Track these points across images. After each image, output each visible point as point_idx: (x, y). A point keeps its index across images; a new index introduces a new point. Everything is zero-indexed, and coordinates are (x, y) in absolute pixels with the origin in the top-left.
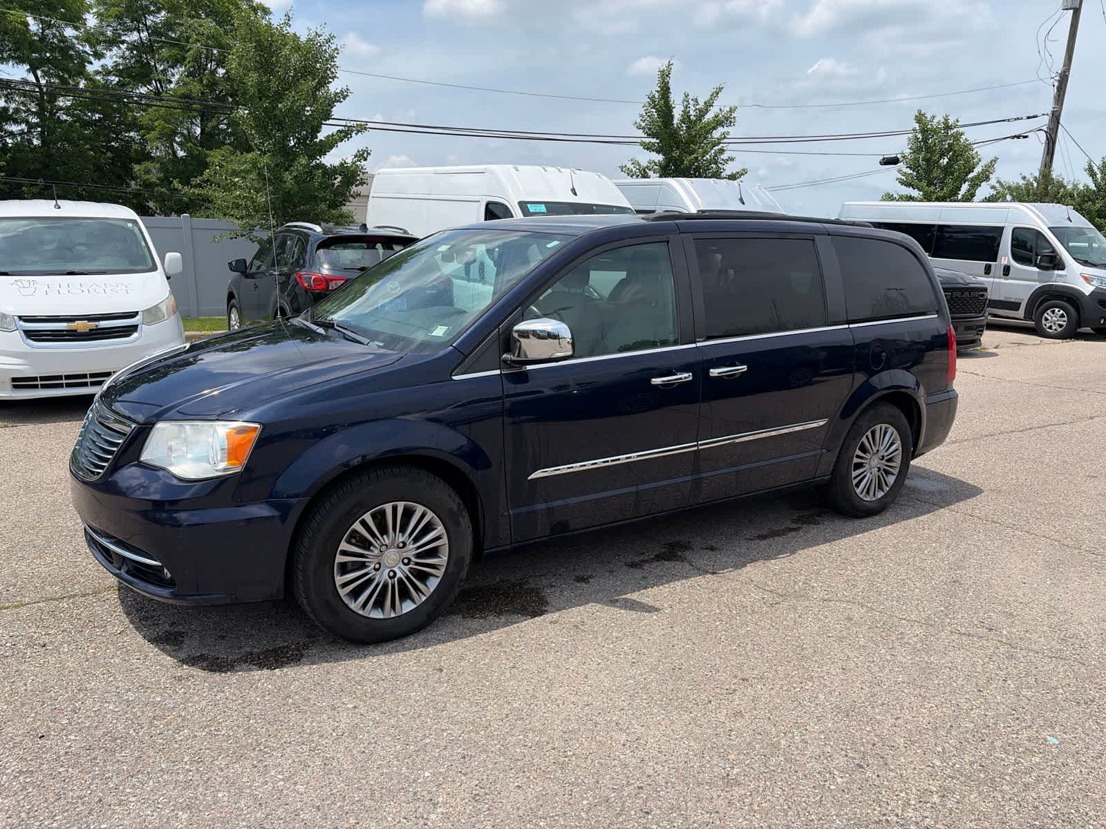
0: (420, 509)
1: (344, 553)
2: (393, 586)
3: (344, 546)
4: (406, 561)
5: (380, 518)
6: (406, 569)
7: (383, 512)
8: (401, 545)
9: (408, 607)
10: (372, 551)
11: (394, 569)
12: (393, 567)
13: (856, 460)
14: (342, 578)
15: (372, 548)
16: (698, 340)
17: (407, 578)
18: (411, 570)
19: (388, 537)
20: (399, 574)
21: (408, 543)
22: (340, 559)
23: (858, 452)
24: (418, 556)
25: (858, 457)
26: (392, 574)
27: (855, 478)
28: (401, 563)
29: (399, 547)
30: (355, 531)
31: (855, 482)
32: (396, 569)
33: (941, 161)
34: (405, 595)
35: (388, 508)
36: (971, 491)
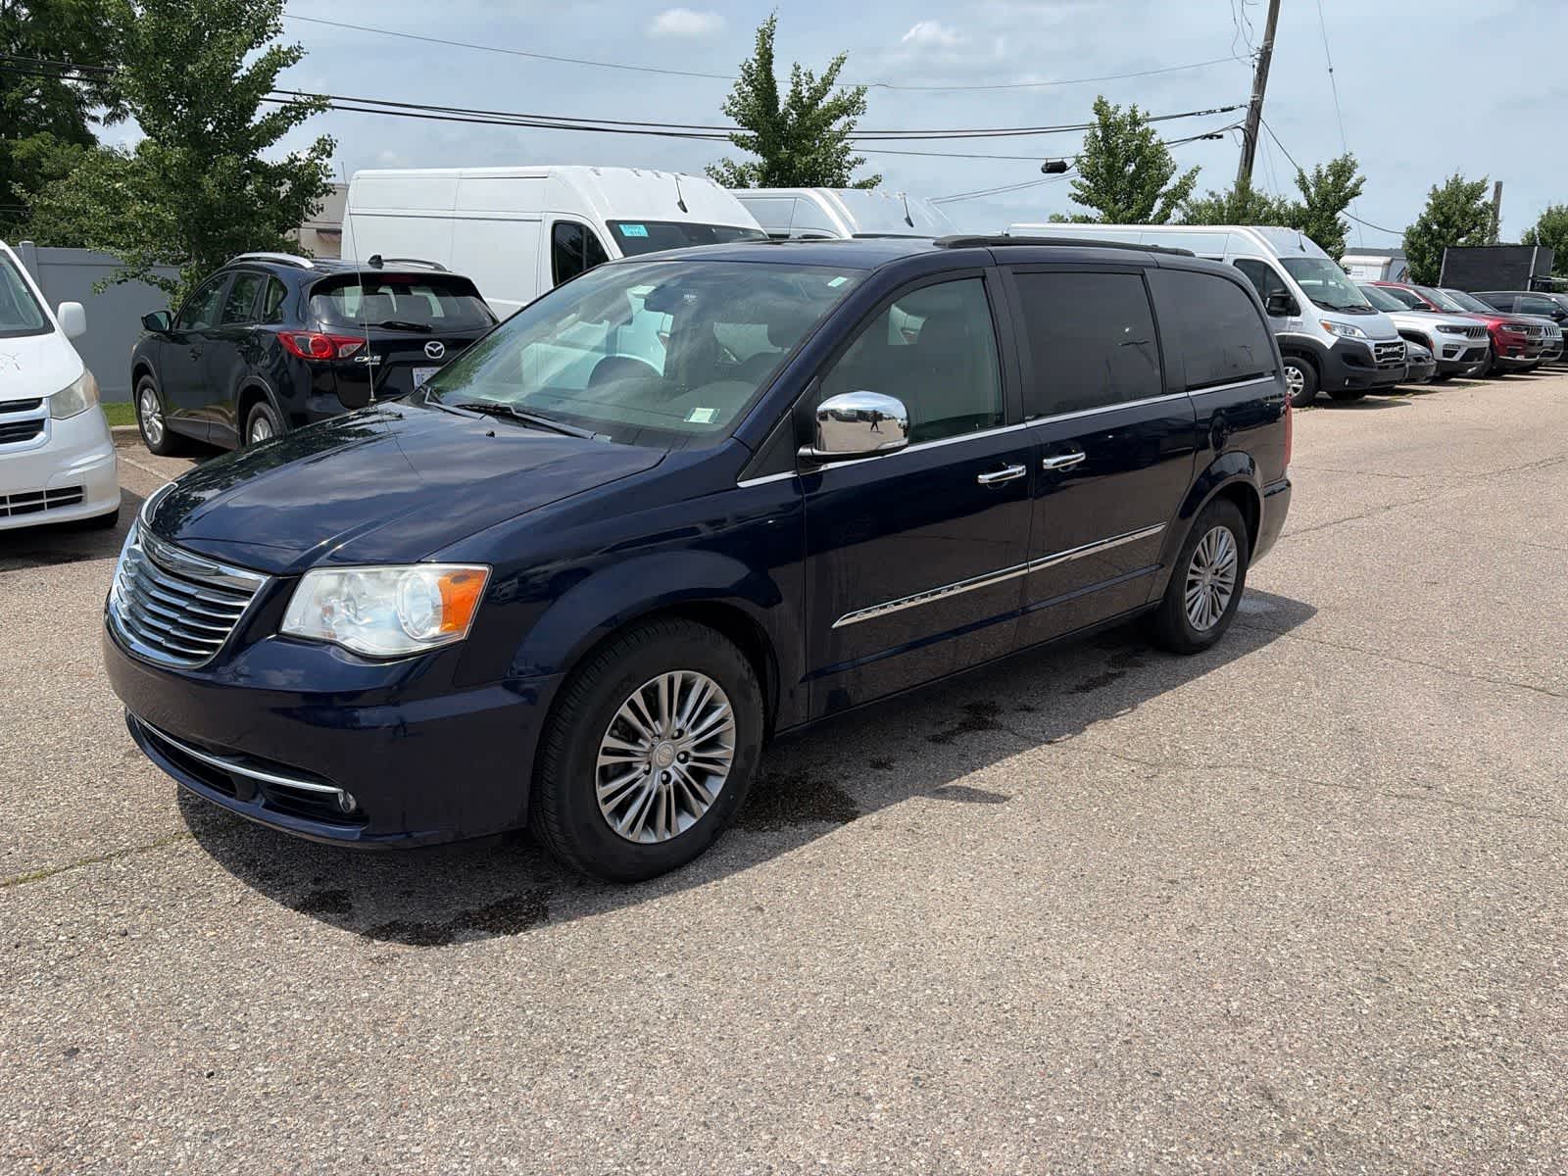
0: (701, 679)
1: (608, 752)
2: (668, 793)
3: (608, 741)
4: (682, 757)
5: (651, 696)
6: (682, 767)
7: (655, 688)
8: (676, 734)
9: (685, 823)
10: (641, 745)
11: (667, 770)
12: (666, 767)
13: (1190, 577)
14: (605, 788)
15: (640, 741)
16: (1026, 418)
17: (685, 780)
18: (691, 769)
19: (661, 724)
20: (675, 777)
21: (686, 730)
22: (603, 760)
23: (1193, 566)
24: (697, 748)
25: (1193, 572)
26: (665, 777)
27: (1189, 601)
28: (676, 761)
29: (674, 738)
30: (621, 718)
31: (1188, 606)
32: (670, 770)
33: (1126, 169)
34: (683, 806)
35: (662, 680)
36: (1304, 612)
